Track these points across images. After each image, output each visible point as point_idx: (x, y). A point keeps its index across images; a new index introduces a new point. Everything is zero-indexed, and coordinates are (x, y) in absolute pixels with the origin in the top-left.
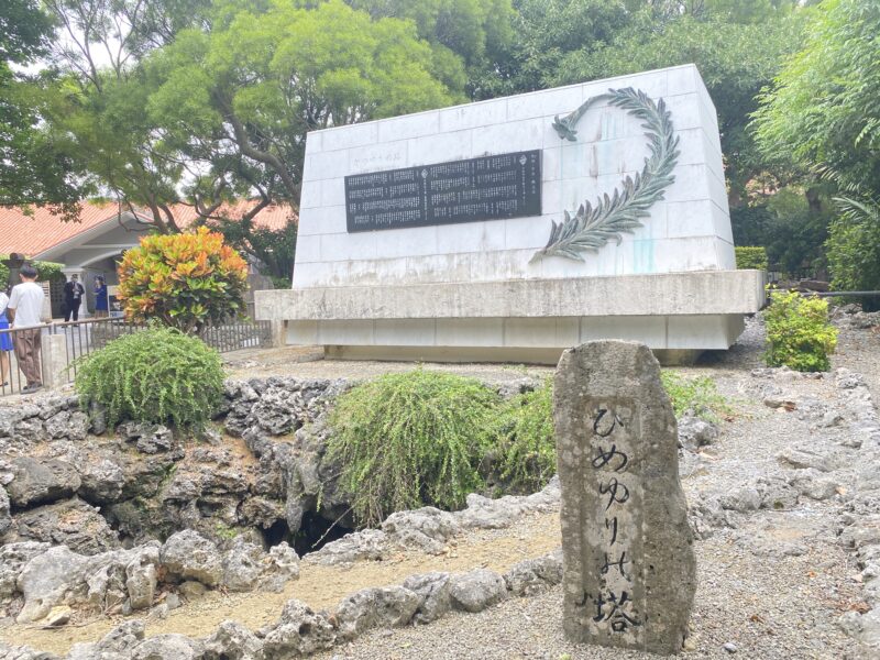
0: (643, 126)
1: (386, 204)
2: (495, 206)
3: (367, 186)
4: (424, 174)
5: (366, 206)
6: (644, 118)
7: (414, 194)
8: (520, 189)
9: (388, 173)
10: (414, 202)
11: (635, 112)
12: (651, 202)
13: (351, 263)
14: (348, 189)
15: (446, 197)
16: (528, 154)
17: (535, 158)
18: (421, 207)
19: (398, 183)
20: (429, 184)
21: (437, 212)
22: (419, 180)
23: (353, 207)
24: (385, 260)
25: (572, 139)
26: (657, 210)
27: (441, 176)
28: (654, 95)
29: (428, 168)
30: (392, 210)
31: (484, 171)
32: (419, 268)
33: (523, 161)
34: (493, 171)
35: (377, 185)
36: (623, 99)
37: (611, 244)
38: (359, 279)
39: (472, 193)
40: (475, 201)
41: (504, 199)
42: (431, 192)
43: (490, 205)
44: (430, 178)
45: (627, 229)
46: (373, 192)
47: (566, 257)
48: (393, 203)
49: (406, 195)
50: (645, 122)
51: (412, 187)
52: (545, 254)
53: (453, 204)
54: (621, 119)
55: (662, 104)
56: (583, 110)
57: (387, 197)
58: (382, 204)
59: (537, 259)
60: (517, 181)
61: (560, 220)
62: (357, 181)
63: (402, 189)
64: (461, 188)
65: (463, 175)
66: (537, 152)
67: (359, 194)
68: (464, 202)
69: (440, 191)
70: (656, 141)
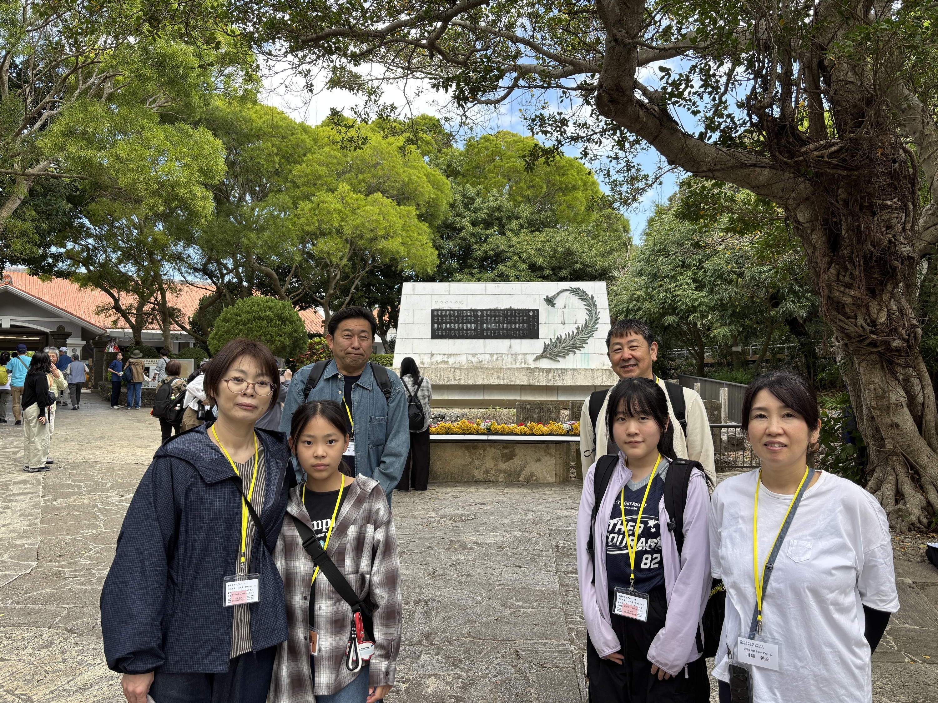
0: (585, 305)
1: (457, 326)
2: (516, 333)
3: (445, 316)
4: (479, 314)
5: (444, 326)
7: (473, 323)
8: (529, 326)
9: (458, 310)
10: (472, 326)
11: (581, 298)
12: (589, 337)
13: (432, 355)
14: (433, 316)
15: (490, 326)
16: (533, 311)
17: (536, 312)
18: (476, 329)
19: (463, 316)
20: (481, 318)
21: (485, 333)
22: (476, 316)
23: (436, 326)
24: (454, 355)
25: (553, 306)
26: (590, 341)
27: (488, 316)
28: (590, 293)
29: (481, 311)
30: (459, 329)
31: (511, 316)
32: (474, 360)
33: (531, 314)
34: (516, 316)
35: (451, 316)
36: (577, 292)
37: (571, 354)
38: (437, 363)
39: (505, 325)
40: (506, 329)
41: (521, 330)
42: (482, 323)
43: (514, 332)
44: (482, 316)
45: (578, 348)
46: (448, 320)
47: (551, 359)
48: (460, 326)
49: (469, 323)
50: (585, 303)
51: (472, 319)
52: (542, 357)
53: (494, 330)
54: (575, 300)
55: (592, 298)
56: (558, 294)
57: (456, 323)
58: (453, 326)
59: (537, 359)
60: (528, 322)
61: (548, 342)
62: (439, 313)
63: (466, 319)
64: (499, 322)
65: (500, 316)
66: (538, 311)
67: (440, 319)
68: (500, 329)
69: (487, 323)
70: (590, 312)
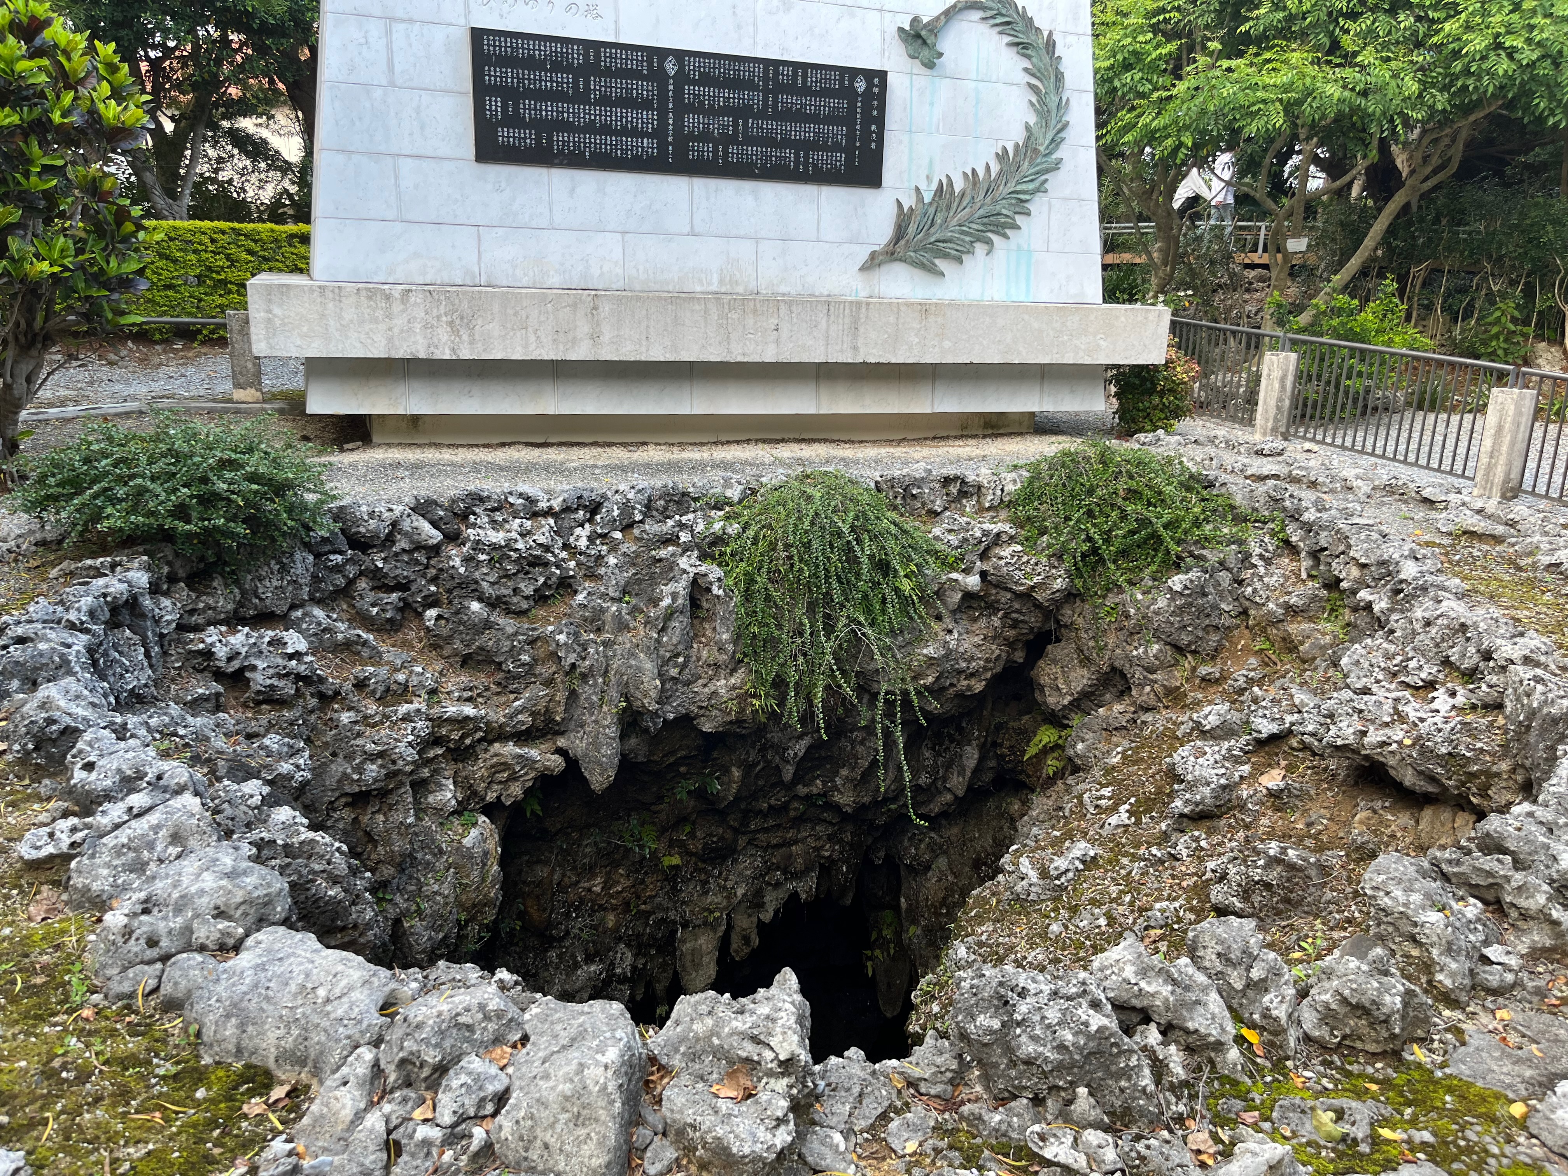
0: (1026, 70)
1: (583, 114)
2: (806, 157)
3: (531, 63)
5: (528, 109)
6: (1029, 57)
7: (647, 105)
8: (851, 135)
9: (585, 44)
10: (647, 119)
11: (1017, 44)
12: (1033, 193)
14: (480, 60)
15: (715, 125)
16: (869, 75)
17: (878, 81)
18: (659, 134)
20: (679, 92)
21: (693, 151)
22: (658, 76)
23: (494, 104)
25: (930, 65)
26: (1036, 205)
27: (706, 80)
28: (1043, 23)
29: (680, 55)
30: (590, 128)
31: (791, 88)
34: (806, 91)
35: (557, 67)
37: (980, 249)
39: (766, 125)
40: (769, 141)
41: (825, 148)
42: (682, 109)
43: (797, 156)
44: (682, 78)
45: (1002, 230)
46: (547, 81)
47: (922, 266)
48: (598, 114)
49: (628, 102)
50: (1027, 64)
51: (643, 89)
52: (888, 255)
53: (728, 140)
54: (999, 49)
55: (1050, 45)
56: (948, 17)
57: (581, 98)
58: (569, 112)
59: (873, 262)
60: (848, 120)
61: (908, 202)
62: (505, 46)
63: (617, 87)
64: (742, 112)
65: (749, 85)
66: (882, 75)
67: (510, 76)
68: (750, 140)
69: (700, 110)
70: (1042, 101)
